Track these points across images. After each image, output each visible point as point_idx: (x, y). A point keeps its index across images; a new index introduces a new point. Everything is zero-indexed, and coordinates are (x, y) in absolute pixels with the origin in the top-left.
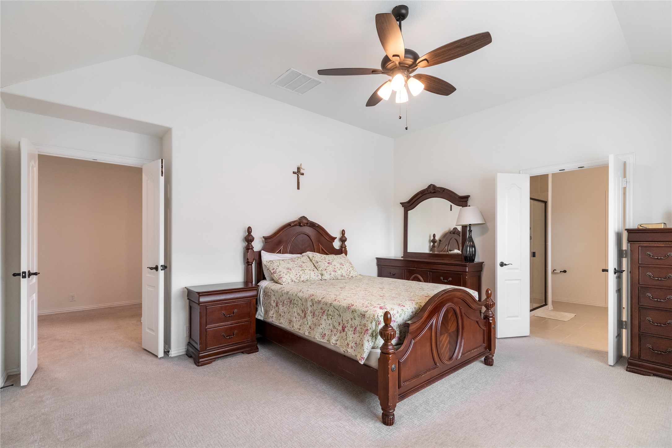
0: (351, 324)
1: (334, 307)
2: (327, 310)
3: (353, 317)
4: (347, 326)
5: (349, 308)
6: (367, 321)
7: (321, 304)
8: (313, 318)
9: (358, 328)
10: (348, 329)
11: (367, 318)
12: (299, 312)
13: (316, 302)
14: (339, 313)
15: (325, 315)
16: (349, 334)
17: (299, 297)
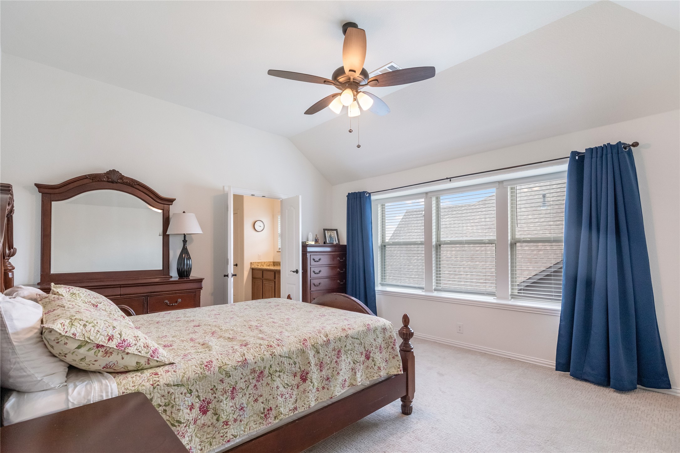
0: (374, 345)
1: (352, 338)
2: (343, 346)
3: (376, 336)
4: (372, 350)
5: (369, 329)
6: (391, 332)
7: (333, 343)
8: (321, 371)
9: (382, 345)
10: (374, 353)
11: (389, 329)
12: (286, 382)
13: (322, 346)
14: (360, 341)
15: (343, 354)
16: (376, 357)
17: (283, 354)
